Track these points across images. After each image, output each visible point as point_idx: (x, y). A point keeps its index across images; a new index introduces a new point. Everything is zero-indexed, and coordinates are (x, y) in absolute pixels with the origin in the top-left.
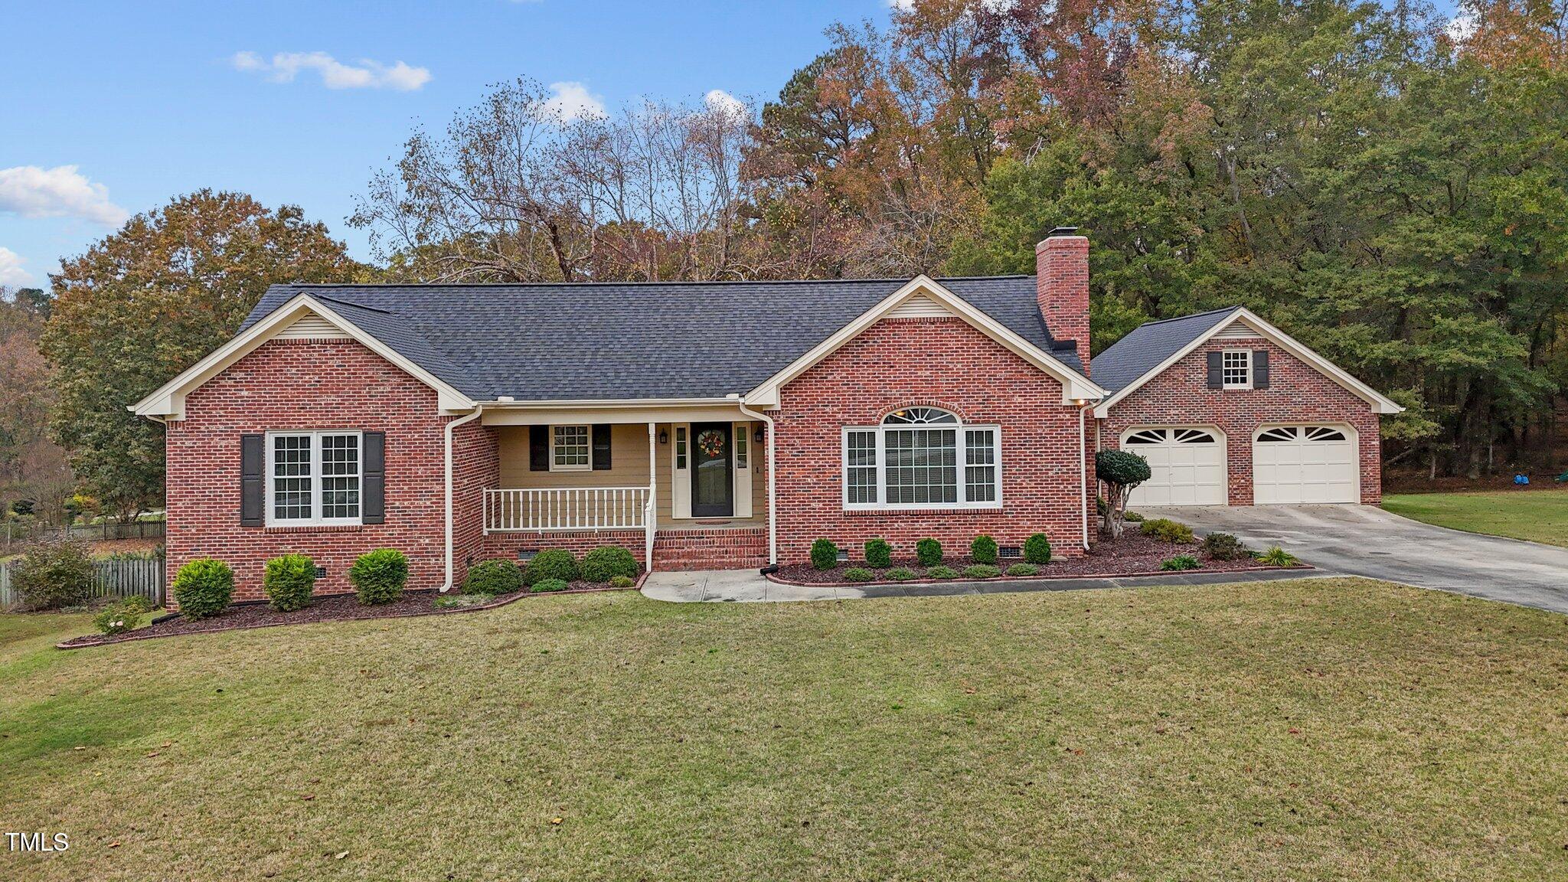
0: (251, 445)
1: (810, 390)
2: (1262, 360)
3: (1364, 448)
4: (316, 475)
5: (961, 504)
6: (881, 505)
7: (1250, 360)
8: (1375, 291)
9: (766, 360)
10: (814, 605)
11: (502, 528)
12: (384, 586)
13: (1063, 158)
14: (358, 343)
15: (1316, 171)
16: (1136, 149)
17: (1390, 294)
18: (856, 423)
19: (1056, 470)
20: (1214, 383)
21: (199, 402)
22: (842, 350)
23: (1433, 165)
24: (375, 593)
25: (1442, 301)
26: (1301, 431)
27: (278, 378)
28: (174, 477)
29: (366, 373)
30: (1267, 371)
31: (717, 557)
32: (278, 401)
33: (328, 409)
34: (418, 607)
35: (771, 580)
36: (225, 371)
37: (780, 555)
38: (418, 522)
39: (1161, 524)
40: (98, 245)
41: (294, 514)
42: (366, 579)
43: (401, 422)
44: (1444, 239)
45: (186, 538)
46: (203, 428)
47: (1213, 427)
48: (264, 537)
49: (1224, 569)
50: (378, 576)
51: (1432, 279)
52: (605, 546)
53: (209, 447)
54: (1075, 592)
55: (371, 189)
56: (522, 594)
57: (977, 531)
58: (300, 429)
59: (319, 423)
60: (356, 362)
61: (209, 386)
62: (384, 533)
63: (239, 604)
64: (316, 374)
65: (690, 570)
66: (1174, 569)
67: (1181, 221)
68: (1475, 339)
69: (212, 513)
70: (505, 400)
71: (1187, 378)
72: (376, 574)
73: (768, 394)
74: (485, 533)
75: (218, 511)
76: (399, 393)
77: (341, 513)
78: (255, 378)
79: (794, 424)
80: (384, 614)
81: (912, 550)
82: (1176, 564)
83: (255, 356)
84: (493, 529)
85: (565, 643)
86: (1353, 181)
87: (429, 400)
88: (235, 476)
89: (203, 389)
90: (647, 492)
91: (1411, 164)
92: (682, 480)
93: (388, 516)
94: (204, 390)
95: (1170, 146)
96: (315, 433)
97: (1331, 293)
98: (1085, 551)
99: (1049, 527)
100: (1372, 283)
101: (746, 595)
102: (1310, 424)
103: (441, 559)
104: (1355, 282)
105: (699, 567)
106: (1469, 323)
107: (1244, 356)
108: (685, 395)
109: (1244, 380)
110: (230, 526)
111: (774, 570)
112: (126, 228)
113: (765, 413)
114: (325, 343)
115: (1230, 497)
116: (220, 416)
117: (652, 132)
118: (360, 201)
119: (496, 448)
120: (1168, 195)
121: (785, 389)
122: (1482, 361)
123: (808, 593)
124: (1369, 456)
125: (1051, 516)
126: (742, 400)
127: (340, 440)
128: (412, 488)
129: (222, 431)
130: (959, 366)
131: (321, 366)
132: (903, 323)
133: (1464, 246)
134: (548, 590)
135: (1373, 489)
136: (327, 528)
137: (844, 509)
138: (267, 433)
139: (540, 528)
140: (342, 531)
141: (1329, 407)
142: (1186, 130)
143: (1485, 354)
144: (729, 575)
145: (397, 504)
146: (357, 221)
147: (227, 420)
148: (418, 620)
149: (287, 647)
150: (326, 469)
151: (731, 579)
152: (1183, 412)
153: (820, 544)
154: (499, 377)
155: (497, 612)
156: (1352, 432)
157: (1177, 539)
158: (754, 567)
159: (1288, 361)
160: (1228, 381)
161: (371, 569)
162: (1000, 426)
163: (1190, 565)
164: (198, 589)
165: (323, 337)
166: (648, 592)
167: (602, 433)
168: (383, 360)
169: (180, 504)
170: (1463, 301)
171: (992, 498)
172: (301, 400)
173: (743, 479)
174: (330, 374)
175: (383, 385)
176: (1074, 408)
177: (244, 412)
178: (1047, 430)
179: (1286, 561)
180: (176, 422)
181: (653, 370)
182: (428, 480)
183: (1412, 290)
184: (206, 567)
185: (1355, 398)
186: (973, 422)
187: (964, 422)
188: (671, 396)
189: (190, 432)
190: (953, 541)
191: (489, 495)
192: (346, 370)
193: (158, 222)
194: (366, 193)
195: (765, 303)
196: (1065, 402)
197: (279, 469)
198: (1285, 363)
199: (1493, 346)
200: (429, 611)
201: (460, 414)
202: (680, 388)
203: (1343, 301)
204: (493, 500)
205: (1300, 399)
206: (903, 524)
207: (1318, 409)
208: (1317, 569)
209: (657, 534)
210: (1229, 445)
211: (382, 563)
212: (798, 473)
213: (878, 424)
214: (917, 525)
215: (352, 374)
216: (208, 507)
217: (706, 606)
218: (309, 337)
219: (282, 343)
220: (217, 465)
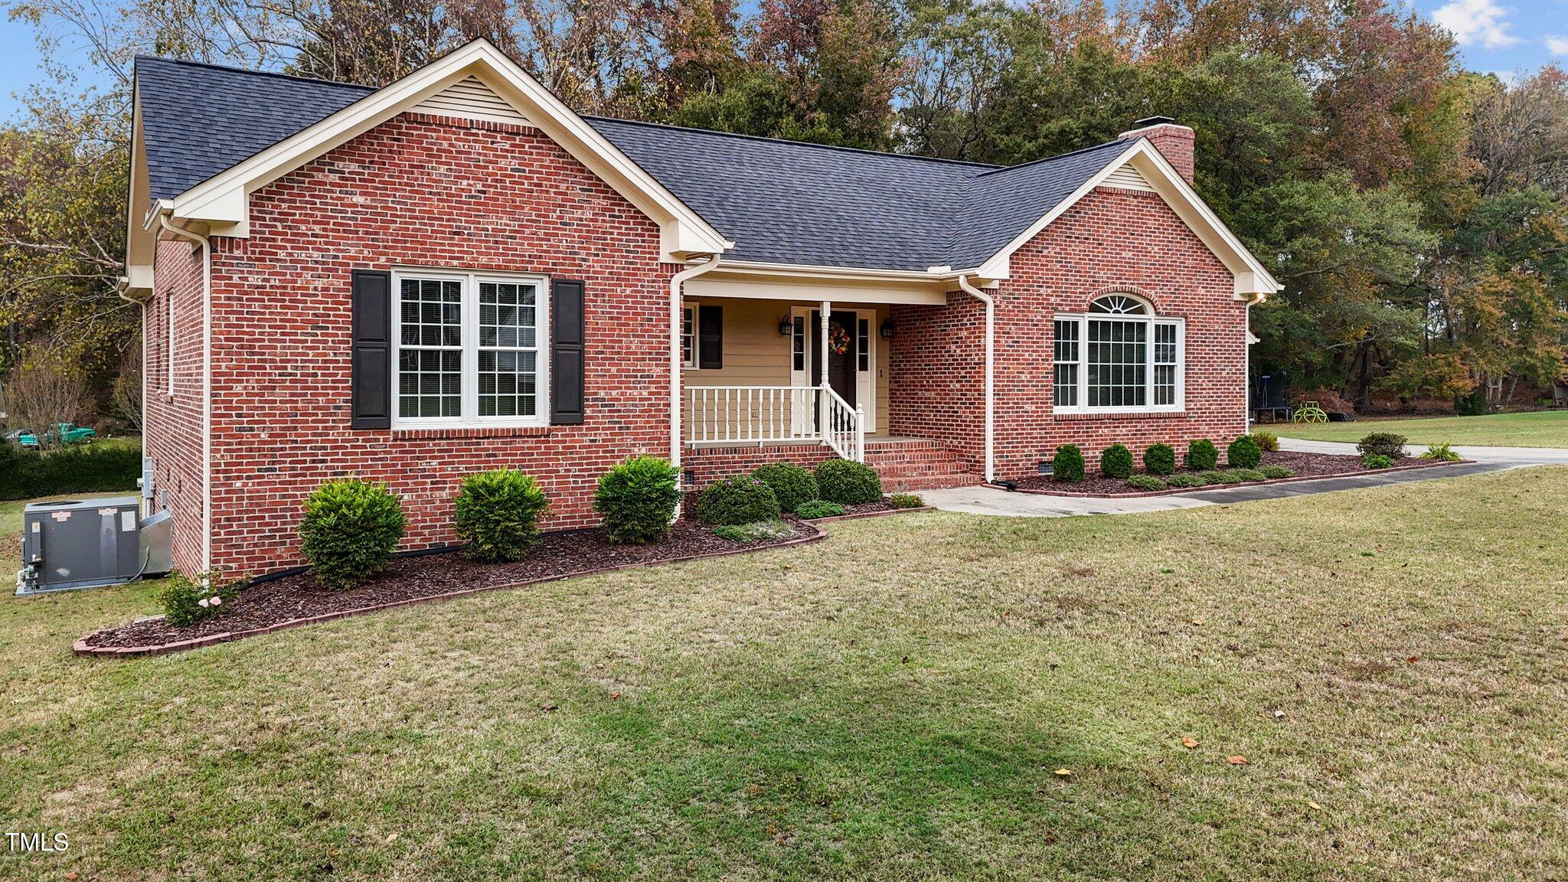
0: (371, 289)
1: (1026, 267)
4: (469, 346)
5: (1148, 407)
6: (1082, 407)
14: (544, 135)
18: (1067, 309)
19: (1228, 369)
21: (273, 206)
27: (416, 179)
28: (227, 339)
29: (557, 187)
32: (416, 218)
36: (323, 157)
37: (995, 470)
38: (631, 423)
41: (431, 409)
43: (607, 267)
46: (282, 255)
48: (391, 446)
53: (293, 288)
58: (449, 268)
60: (542, 166)
61: (293, 181)
62: (581, 438)
64: (479, 179)
69: (300, 405)
73: (1001, 265)
75: (310, 402)
76: (605, 223)
77: (508, 408)
78: (377, 175)
83: (376, 138)
87: (646, 238)
88: (340, 342)
89: (284, 185)
93: (588, 412)
96: (472, 275)
99: (1222, 432)
110: (332, 428)
114: (494, 129)
116: (313, 235)
125: (1223, 420)
127: (508, 291)
128: (623, 371)
129: (317, 262)
130: (1156, 249)
131: (487, 167)
132: (1111, 194)
137: (1055, 413)
138: (393, 271)
140: (520, 436)
145: (602, 394)
147: (327, 243)
150: (487, 337)
153: (1070, 451)
162: (1183, 320)
163: (1390, 463)
167: (711, 316)
168: (583, 168)
169: (238, 388)
171: (1171, 401)
173: (863, 386)
174: (501, 181)
175: (581, 208)
176: (1242, 304)
177: (357, 232)
178: (1222, 327)
179: (1451, 457)
180: (231, 239)
182: (643, 359)
186: (1166, 315)
187: (1157, 314)
189: (257, 259)
192: (527, 178)
196: (1236, 296)
197: (408, 335)
201: (691, 262)
208: (1479, 462)
212: (1013, 369)
213: (1085, 311)
214: (1118, 431)
215: (536, 185)
218: (469, 116)
219: (423, 121)
220: (308, 322)
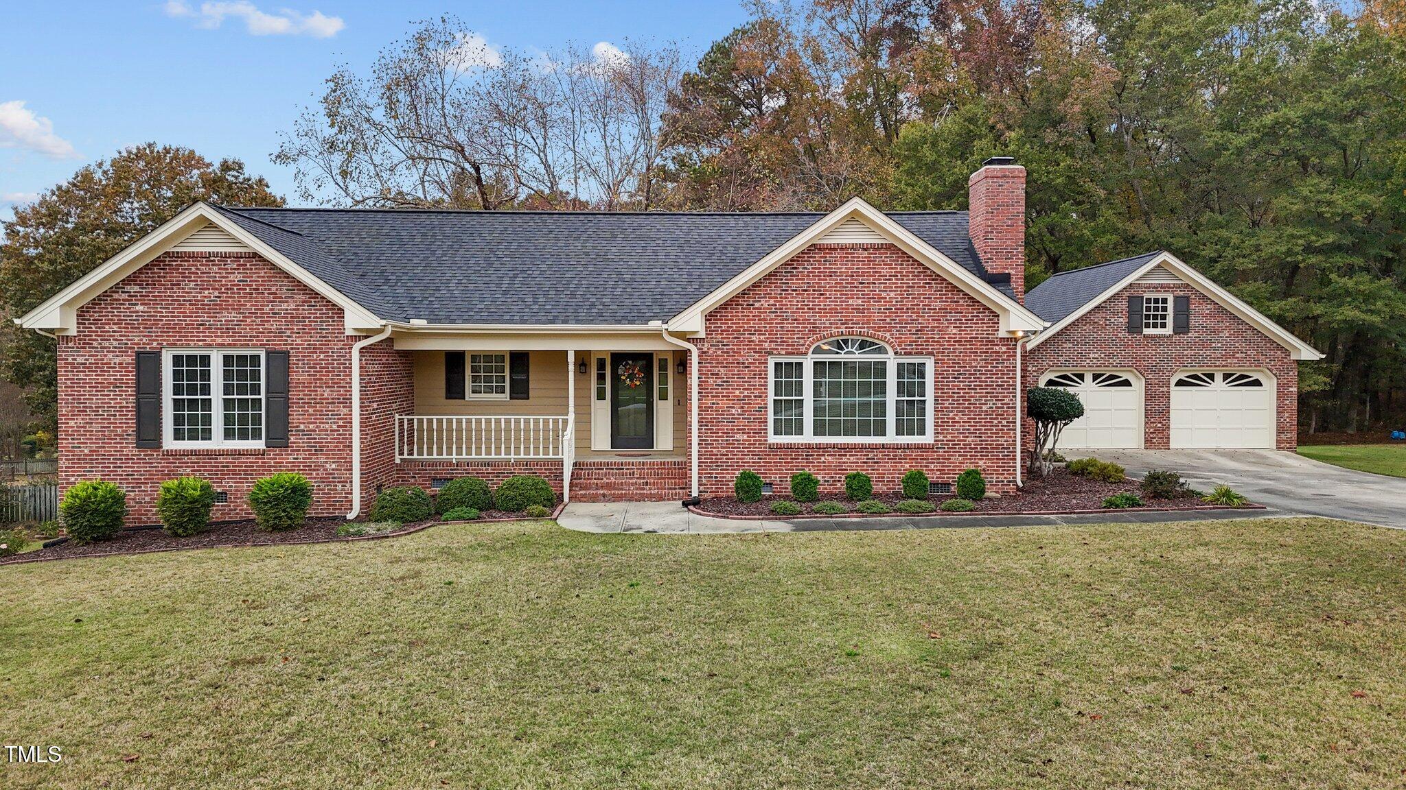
0: (147, 364)
1: (736, 318)
2: (1183, 305)
3: (1281, 393)
4: (217, 395)
5: (891, 438)
6: (808, 437)
7: (1170, 305)
8: (1273, 250)
9: (690, 289)
10: (741, 537)
11: (415, 456)
12: (284, 511)
13: (972, 120)
14: (260, 257)
15: (1219, 134)
16: (1042, 113)
17: (1289, 252)
18: (783, 352)
19: (990, 404)
20: (1134, 327)
21: (90, 316)
22: (771, 276)
23: (1335, 129)
24: (276, 518)
25: (1339, 259)
26: (1219, 377)
27: (175, 293)
28: (65, 395)
29: (269, 289)
30: (1188, 316)
31: (637, 489)
32: (175, 317)
33: (229, 327)
34: (321, 534)
35: (693, 512)
36: (118, 284)
37: (702, 488)
38: (324, 447)
39: (1091, 463)
40: (49, 194)
41: (193, 436)
42: (265, 504)
43: (305, 341)
44: (1341, 200)
45: (79, 459)
46: (95, 344)
47: (1131, 371)
48: (161, 459)
49: (1169, 508)
50: (276, 501)
51: (1331, 238)
52: (522, 475)
53: (102, 364)
54: (1018, 528)
55: (296, 128)
56: (432, 522)
57: (907, 466)
58: (200, 347)
59: (219, 340)
60: (258, 277)
61: (101, 300)
62: (288, 457)
63: (135, 529)
64: (216, 289)
65: (609, 501)
66: (1117, 506)
67: (1084, 182)
68: (1369, 298)
69: (106, 433)
70: (417, 323)
71: (1108, 322)
72: (276, 498)
73: (692, 320)
74: (398, 461)
75: (112, 431)
76: (304, 311)
77: (244, 436)
78: (150, 292)
79: (719, 353)
80: (283, 541)
81: (839, 485)
82: (1118, 503)
83: (150, 269)
84: (406, 456)
85: (471, 574)
86: (1254, 144)
87: (336, 319)
88: (130, 395)
89: (94, 303)
90: (565, 422)
91: (1311, 127)
92: (601, 412)
93: (292, 439)
94: (97, 304)
95: (1077, 108)
96: (215, 351)
97: (1229, 252)
98: (1018, 489)
99: (981, 463)
100: (1271, 243)
101: (668, 527)
102: (1228, 370)
103: (348, 485)
104: (1253, 241)
105: (619, 498)
106: (1363, 282)
107: (1165, 301)
108: (606, 321)
109: (1164, 326)
110: (125, 447)
111: (696, 503)
112: (75, 179)
113: (688, 340)
114: (225, 256)
115: (1146, 441)
116: (114, 332)
117: (575, 78)
118: (286, 139)
119: (410, 375)
120: (1073, 157)
121: (711, 316)
122: (1376, 319)
123: (732, 525)
124: (1287, 402)
125: (984, 453)
126: (665, 326)
127: (242, 359)
128: (318, 411)
129: (115, 348)
130: (892, 294)
131: (221, 281)
132: (835, 249)
133: (1362, 207)
134: (460, 518)
135: (1289, 435)
136: (227, 450)
137: (769, 442)
138: (164, 351)
139: (454, 456)
140: (244, 455)
141: (1249, 353)
142: (1093, 93)
143: (1378, 313)
144: (649, 507)
145: (302, 427)
146: (282, 157)
147: (121, 336)
148: (318, 547)
149: (169, 573)
150: (227, 389)
151: (651, 511)
152: (1103, 355)
153: (745, 476)
154: (412, 299)
155: (403, 540)
156: (1270, 378)
157: (1109, 478)
158: (675, 499)
159: (1209, 307)
160: (1147, 326)
161: (270, 493)
162: (933, 358)
163: (1134, 503)
164: (86, 512)
165: (223, 250)
166: (565, 522)
167: (520, 360)
168: (287, 275)
169: (72, 423)
170: (1358, 261)
171: (922, 432)
172: (200, 317)
173: (664, 412)
174: (231, 289)
175: (287, 302)
176: (1011, 341)
177: (139, 328)
178: (982, 364)
179: (1235, 500)
180: (67, 336)
181: (573, 296)
182: (334, 403)
183: (1309, 249)
184: (95, 489)
185: (1275, 345)
186: (906, 354)
187: (896, 353)
188: (591, 322)
189: (82, 348)
190: (881, 476)
191: (401, 422)
192: (248, 285)
193: (105, 172)
194: (292, 131)
195: (688, 233)
196: (1002, 333)
197: (177, 390)
198: (1206, 309)
199: (1386, 305)
200: (333, 537)
201: (368, 333)
202: (600, 314)
203: (1241, 260)
204: (406, 426)
205: (1219, 345)
206: (830, 458)
207: (1237, 355)
208: (1268, 509)
209: (575, 464)
210: (1147, 390)
211: (282, 487)
212: (723, 404)
213: (806, 354)
214: (844, 459)
215: (254, 289)
216: (102, 427)
217: (626, 537)
218: (208, 250)
219: (179, 256)
220: (111, 383)
